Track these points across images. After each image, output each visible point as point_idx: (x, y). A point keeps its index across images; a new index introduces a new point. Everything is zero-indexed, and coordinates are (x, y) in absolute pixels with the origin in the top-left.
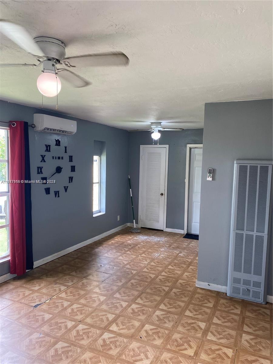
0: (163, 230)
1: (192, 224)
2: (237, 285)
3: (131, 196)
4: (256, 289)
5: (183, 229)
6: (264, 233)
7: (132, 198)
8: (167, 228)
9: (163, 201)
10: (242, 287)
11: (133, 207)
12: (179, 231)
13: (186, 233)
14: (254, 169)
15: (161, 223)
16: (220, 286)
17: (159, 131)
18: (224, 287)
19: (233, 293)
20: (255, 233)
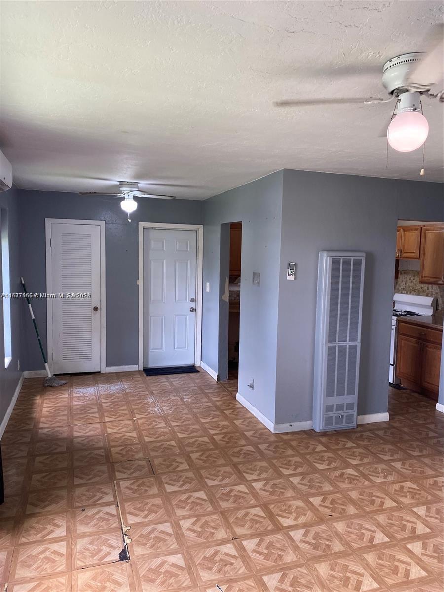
0: (99, 372)
1: (150, 353)
2: (330, 415)
3: (33, 317)
4: (349, 413)
5: (137, 363)
6: (357, 341)
7: (34, 322)
8: (108, 366)
9: (99, 321)
10: (335, 415)
11: (39, 340)
12: (129, 368)
13: (141, 368)
14: (347, 262)
15: (96, 360)
16: (304, 423)
17: (136, 198)
18: (309, 422)
19: (325, 426)
20: (348, 344)
